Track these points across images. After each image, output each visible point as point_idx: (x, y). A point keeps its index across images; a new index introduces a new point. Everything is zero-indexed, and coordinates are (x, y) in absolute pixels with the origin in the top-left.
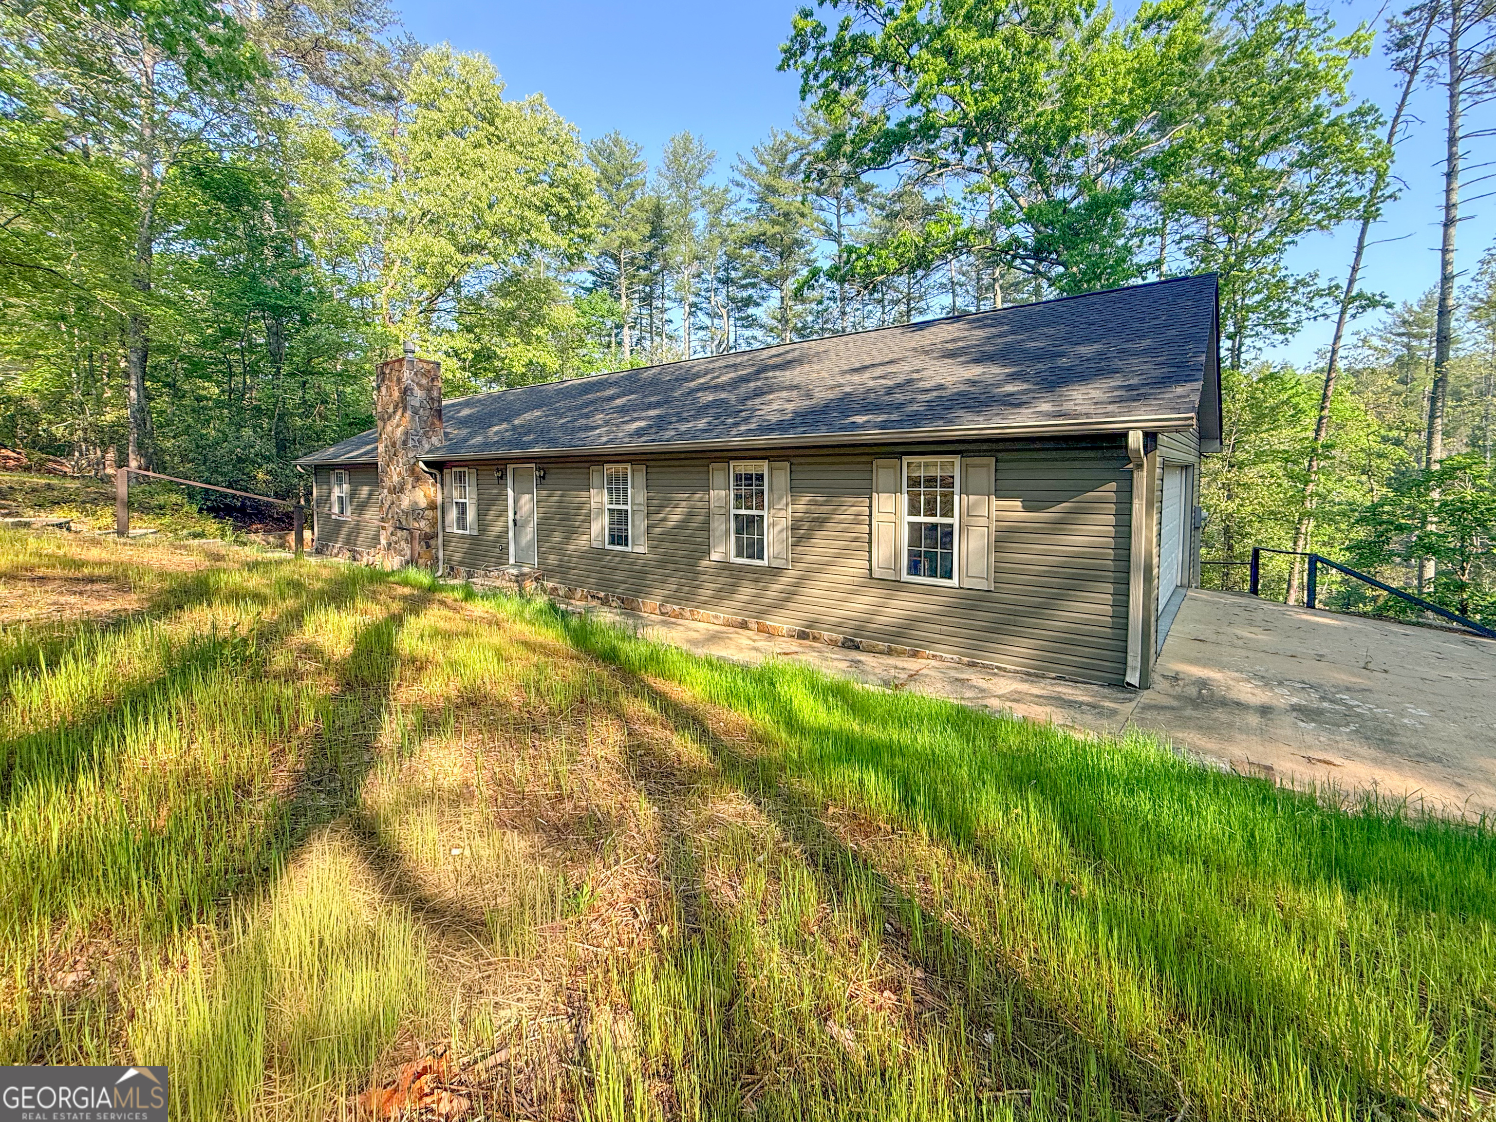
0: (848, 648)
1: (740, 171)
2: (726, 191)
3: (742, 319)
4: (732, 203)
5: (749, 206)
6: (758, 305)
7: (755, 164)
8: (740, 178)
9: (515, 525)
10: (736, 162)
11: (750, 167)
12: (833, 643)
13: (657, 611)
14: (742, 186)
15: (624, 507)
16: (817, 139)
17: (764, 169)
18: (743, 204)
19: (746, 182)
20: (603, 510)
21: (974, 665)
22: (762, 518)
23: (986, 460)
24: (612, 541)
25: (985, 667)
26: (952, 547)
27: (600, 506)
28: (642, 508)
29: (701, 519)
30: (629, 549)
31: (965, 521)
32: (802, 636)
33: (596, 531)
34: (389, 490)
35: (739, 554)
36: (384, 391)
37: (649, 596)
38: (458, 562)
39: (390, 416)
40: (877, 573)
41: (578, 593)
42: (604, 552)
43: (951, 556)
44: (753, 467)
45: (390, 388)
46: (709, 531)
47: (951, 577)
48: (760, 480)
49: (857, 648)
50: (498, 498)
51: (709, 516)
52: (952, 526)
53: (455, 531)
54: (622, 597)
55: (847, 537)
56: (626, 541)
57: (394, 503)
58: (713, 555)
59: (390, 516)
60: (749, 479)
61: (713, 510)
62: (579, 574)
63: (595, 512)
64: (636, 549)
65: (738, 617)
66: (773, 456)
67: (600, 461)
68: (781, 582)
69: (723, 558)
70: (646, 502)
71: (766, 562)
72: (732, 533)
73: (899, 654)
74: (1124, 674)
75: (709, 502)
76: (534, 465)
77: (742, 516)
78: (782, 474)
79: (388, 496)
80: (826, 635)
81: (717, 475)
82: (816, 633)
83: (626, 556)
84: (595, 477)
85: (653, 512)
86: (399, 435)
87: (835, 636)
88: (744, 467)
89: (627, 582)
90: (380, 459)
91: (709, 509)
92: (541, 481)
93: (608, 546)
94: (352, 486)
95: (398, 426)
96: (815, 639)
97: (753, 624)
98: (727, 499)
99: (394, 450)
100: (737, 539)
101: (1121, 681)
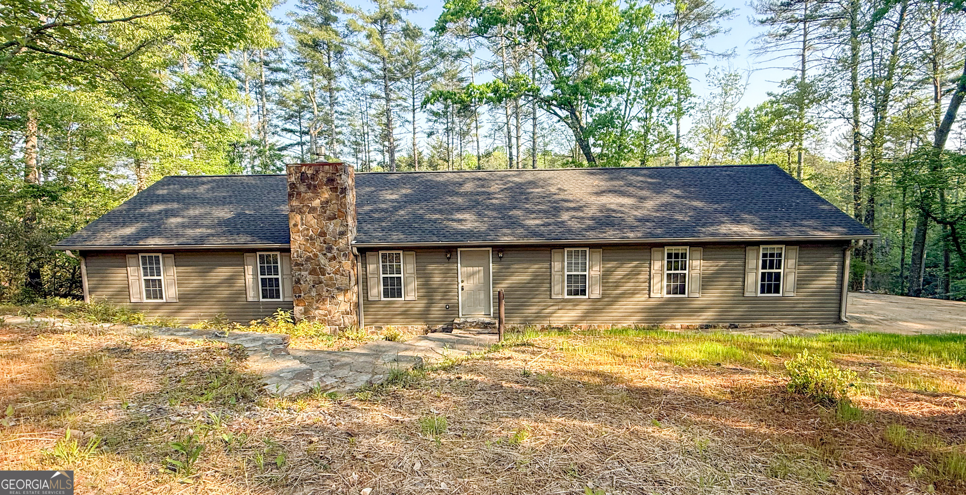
0: (732, 328)
9: (463, 289)
12: (725, 327)
15: (583, 273)
20: (563, 275)
21: (788, 325)
22: (685, 274)
23: (795, 247)
24: (570, 293)
25: (792, 325)
26: (779, 281)
27: (561, 273)
28: (599, 273)
29: (643, 277)
30: (587, 297)
31: (787, 270)
32: (707, 327)
33: (556, 288)
34: (313, 272)
35: (669, 293)
36: (302, 188)
37: (605, 322)
38: (387, 323)
39: (313, 210)
40: (747, 294)
41: (539, 327)
42: (565, 301)
43: (779, 285)
44: (680, 250)
45: (315, 186)
46: (650, 283)
47: (779, 293)
48: (684, 256)
49: (736, 327)
50: (446, 273)
51: (650, 275)
52: (780, 273)
53: (383, 299)
54: (579, 325)
55: (733, 281)
56: (583, 292)
57: (321, 282)
58: (652, 295)
59: (314, 294)
60: (677, 256)
61: (653, 272)
62: (539, 316)
63: (556, 277)
64: (593, 296)
65: (668, 324)
66: (692, 245)
67: (563, 246)
68: (697, 304)
69: (659, 295)
70: (602, 269)
71: (686, 295)
72: (665, 283)
73: (756, 327)
74: (840, 318)
75: (650, 268)
76: (490, 249)
77: (671, 274)
78: (698, 252)
79: (310, 278)
80: (721, 325)
81: (656, 254)
82: (716, 324)
83: (584, 301)
84: (556, 255)
85: (606, 275)
86: (332, 227)
87: (725, 324)
88: (674, 250)
89: (584, 317)
90: (294, 247)
91: (650, 272)
92: (498, 260)
93: (566, 297)
94: (181, 269)
95: (330, 219)
96: (715, 327)
97: (678, 326)
98: (662, 266)
99: (322, 239)
100: (667, 285)
101: (839, 320)
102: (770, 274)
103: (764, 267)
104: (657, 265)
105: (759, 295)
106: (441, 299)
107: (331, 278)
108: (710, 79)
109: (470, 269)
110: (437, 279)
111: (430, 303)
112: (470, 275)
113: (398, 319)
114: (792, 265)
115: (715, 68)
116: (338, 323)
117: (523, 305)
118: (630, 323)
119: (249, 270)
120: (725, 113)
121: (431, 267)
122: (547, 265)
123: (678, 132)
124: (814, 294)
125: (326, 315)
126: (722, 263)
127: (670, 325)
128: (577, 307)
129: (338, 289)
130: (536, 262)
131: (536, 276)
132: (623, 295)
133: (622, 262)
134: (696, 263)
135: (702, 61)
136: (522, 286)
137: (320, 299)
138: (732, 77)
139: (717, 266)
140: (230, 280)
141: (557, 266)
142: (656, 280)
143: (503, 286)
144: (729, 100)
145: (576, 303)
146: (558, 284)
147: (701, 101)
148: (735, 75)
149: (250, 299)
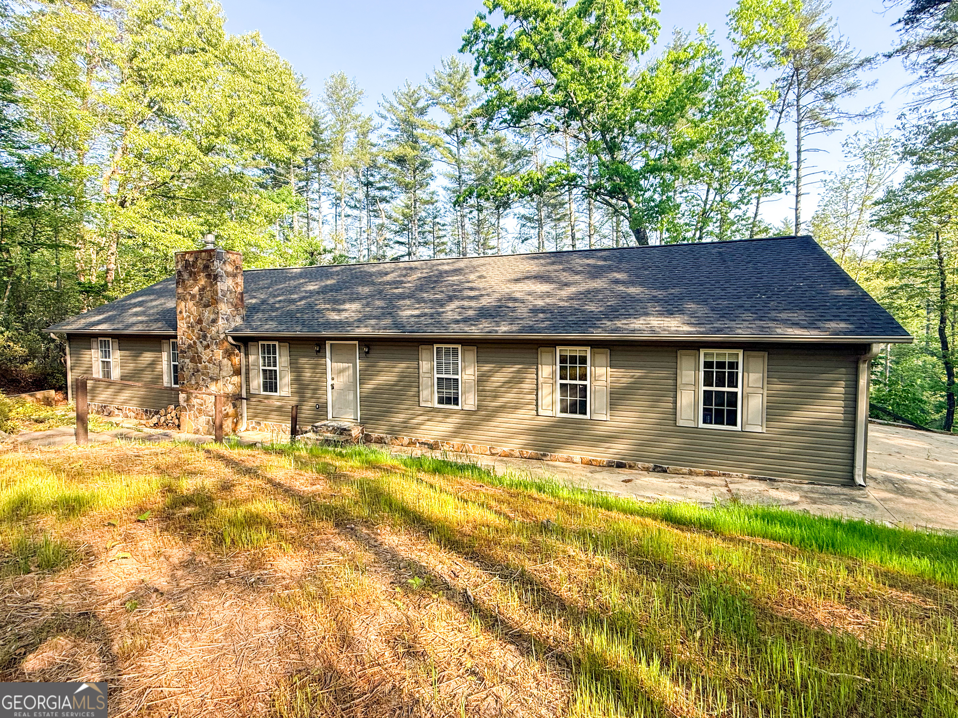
0: (658, 472)
1: (384, 107)
2: (370, 119)
3: (374, 211)
4: (375, 129)
5: (390, 133)
6: (388, 202)
7: (396, 105)
8: (385, 113)
9: (333, 388)
10: (382, 101)
11: (392, 106)
12: (647, 469)
13: (488, 452)
14: (385, 118)
15: (455, 377)
16: (444, 94)
17: (401, 108)
18: (384, 130)
19: (388, 115)
20: (432, 378)
21: (753, 478)
22: (585, 386)
23: (762, 353)
24: (441, 401)
25: (760, 479)
26: (736, 405)
27: (429, 375)
28: (473, 378)
29: (527, 386)
30: (459, 407)
31: (746, 390)
32: (620, 465)
33: (425, 394)
34: (193, 360)
35: (563, 410)
36: (186, 276)
37: (479, 441)
38: (266, 418)
39: (193, 297)
40: (680, 423)
41: (406, 440)
42: (433, 410)
43: (735, 412)
44: (577, 351)
45: (195, 274)
46: (537, 395)
47: (735, 424)
48: (583, 360)
49: (665, 471)
50: (315, 367)
51: (537, 384)
52: (736, 393)
53: (262, 393)
54: (452, 442)
55: (656, 399)
56: (456, 401)
57: (198, 371)
58: (541, 412)
59: (193, 382)
60: (573, 359)
61: (541, 380)
62: (406, 426)
63: (424, 380)
64: (466, 408)
65: (563, 454)
66: (595, 345)
67: (430, 342)
68: (601, 430)
69: (550, 413)
70: (476, 373)
71: (588, 416)
72: (558, 396)
73: (697, 474)
74: (853, 479)
75: (537, 374)
76: (357, 342)
77: (566, 385)
78: (603, 357)
79: (191, 365)
80: (640, 464)
81: (544, 356)
82: (631, 463)
83: (456, 412)
84: (424, 354)
85: (482, 380)
86: (208, 315)
87: (647, 465)
88: (569, 351)
89: (457, 432)
90: (179, 333)
91: (537, 379)
92: (365, 355)
93: (437, 405)
94: (123, 353)
95: (206, 306)
96: (631, 467)
97: (577, 459)
98: (554, 372)
99: (199, 326)
100: (562, 400)
101: (850, 483)
102: (720, 394)
103: (708, 382)
104: (546, 371)
105: (701, 425)
106: (312, 398)
107: (206, 367)
108: (847, 149)
109: (341, 365)
110: (307, 375)
111: (302, 400)
112: (341, 371)
113: (274, 415)
114: (756, 381)
115: (856, 135)
116: (210, 413)
117: (388, 412)
118: (512, 446)
119: (165, 355)
120: (870, 190)
121: (303, 360)
122: (414, 364)
123: (797, 218)
124: (798, 431)
125: (202, 405)
126: (638, 373)
127: (565, 456)
128: (448, 420)
129: (211, 378)
130: (402, 360)
131: (402, 377)
132: (502, 408)
133: (502, 364)
134: (601, 371)
135: (837, 128)
136: (389, 389)
137: (198, 387)
138: (882, 143)
139: (632, 377)
140: (153, 364)
141: (425, 366)
142: (545, 391)
143: (370, 386)
144: (876, 172)
145: (448, 414)
146: (427, 388)
147: (832, 177)
148: (887, 140)
149: (165, 384)
